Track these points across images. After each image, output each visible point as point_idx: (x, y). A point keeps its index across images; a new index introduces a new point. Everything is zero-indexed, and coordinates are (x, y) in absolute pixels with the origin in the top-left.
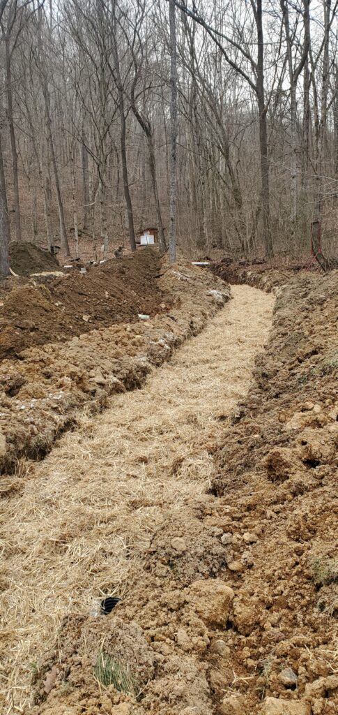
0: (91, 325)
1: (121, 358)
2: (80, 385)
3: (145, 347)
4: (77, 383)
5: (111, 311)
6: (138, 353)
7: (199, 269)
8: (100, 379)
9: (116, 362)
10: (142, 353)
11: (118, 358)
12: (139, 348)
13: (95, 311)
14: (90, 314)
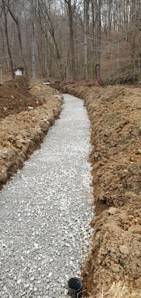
0: (9, 112)
1: (29, 129)
2: (14, 144)
3: (38, 123)
4: (13, 143)
5: (16, 105)
6: (35, 126)
7: (47, 86)
8: (22, 140)
9: (27, 131)
10: (38, 126)
11: (27, 129)
12: (36, 123)
13: (9, 105)
14: (7, 107)
